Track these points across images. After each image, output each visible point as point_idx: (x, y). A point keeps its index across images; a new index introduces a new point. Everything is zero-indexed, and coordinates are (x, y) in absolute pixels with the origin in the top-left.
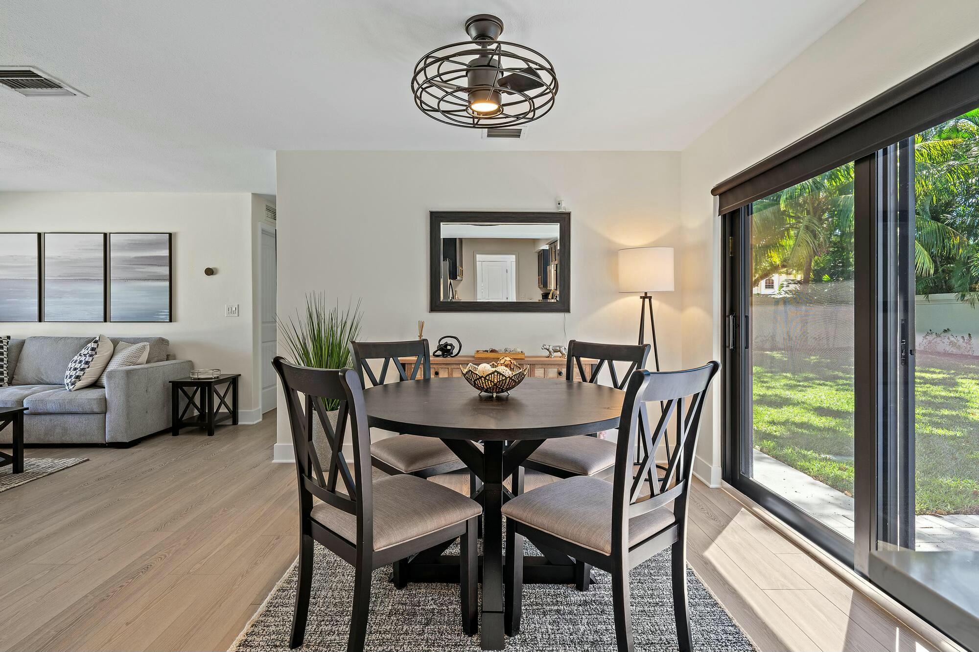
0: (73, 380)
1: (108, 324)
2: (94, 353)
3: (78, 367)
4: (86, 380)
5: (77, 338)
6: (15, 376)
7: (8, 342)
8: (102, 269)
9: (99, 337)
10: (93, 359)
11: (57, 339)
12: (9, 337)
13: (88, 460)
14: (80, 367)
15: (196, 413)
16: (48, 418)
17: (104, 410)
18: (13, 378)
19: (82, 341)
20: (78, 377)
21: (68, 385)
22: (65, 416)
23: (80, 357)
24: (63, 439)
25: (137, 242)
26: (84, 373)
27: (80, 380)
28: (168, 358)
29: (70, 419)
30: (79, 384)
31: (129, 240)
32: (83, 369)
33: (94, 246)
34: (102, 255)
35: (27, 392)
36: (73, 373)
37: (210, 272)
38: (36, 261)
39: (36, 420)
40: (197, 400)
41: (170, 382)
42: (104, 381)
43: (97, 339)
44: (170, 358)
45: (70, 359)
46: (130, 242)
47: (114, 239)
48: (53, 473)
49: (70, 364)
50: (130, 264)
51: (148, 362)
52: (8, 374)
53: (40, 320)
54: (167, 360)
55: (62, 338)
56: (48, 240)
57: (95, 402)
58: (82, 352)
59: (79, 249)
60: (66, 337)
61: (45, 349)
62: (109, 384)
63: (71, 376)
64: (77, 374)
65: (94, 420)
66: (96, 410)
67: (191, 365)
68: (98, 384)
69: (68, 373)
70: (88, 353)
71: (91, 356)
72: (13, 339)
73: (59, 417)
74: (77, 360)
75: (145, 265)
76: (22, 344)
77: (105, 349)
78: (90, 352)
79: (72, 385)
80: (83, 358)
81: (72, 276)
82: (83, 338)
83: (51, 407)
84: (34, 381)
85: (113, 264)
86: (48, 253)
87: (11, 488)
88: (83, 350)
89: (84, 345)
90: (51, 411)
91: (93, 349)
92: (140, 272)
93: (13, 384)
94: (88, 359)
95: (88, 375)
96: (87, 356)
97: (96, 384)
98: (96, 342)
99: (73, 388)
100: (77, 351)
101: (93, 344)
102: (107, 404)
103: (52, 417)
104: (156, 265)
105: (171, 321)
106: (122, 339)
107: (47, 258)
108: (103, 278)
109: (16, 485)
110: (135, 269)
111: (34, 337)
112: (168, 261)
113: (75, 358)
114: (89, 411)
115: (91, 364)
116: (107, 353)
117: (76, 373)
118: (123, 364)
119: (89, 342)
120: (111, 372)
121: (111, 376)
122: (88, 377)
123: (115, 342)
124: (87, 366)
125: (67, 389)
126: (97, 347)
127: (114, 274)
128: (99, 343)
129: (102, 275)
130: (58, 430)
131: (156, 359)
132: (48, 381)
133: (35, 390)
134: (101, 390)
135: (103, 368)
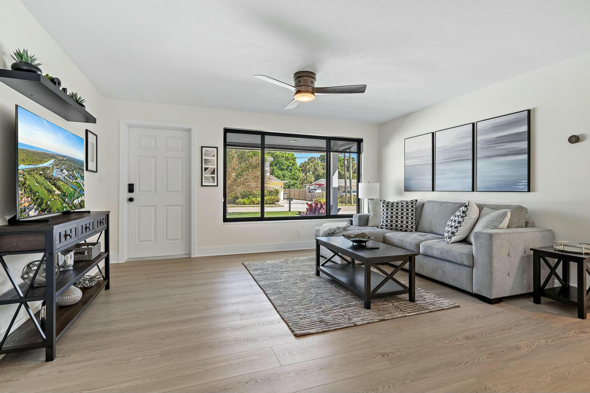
0: (450, 235)
1: (475, 193)
2: (464, 215)
3: (453, 225)
4: (459, 236)
5: (454, 203)
6: (419, 226)
7: (416, 203)
8: (471, 151)
9: (468, 203)
10: (464, 219)
11: (442, 203)
12: (416, 201)
13: (458, 306)
14: (455, 225)
15: (557, 284)
16: (434, 260)
17: (472, 264)
18: (418, 227)
19: (457, 205)
20: (453, 233)
21: (447, 238)
22: (444, 262)
23: (455, 217)
24: (443, 279)
25: (498, 124)
26: (457, 231)
27: (454, 236)
28: (527, 225)
29: (447, 264)
30: (454, 239)
31: (491, 124)
32: (456, 227)
33: (465, 134)
34: (471, 140)
35: (423, 238)
36: (450, 229)
37: (574, 139)
38: (431, 151)
39: (427, 260)
40: (559, 271)
41: (531, 249)
42: (472, 239)
43: (467, 204)
44: (528, 225)
45: (448, 219)
46: (492, 126)
47: (479, 126)
48: (433, 311)
49: (449, 222)
50: (492, 144)
51: (508, 227)
52: (415, 224)
53: (433, 190)
54: (526, 226)
55: (444, 202)
56: (438, 136)
57: (465, 256)
58: (456, 214)
59: (456, 139)
60: (447, 202)
61: (434, 209)
62: (476, 243)
63: (448, 232)
64: (452, 231)
65: (465, 271)
66: (466, 263)
67: (552, 234)
68: (467, 240)
69: (447, 228)
70: (460, 215)
71: (462, 217)
72: (419, 202)
73: (441, 262)
74: (452, 220)
75: (505, 142)
76: (423, 205)
77: (473, 213)
78: (462, 214)
79: (449, 238)
80: (457, 219)
81: (451, 159)
82: (458, 203)
83: (435, 253)
84: (428, 231)
85: (479, 145)
86: (438, 145)
87: (404, 316)
88: (457, 212)
89: (457, 209)
90: (435, 256)
91: (464, 212)
92: (501, 149)
93: (418, 231)
94: (460, 219)
95: (460, 232)
96: (460, 217)
97: (465, 241)
98: (466, 206)
99: (450, 241)
100: (453, 213)
101: (463, 207)
102: (474, 260)
103: (436, 260)
104: (515, 141)
105: (529, 190)
106: (485, 206)
107: (437, 148)
108: (471, 158)
109: (408, 315)
110: (496, 147)
111: (429, 201)
112: (527, 136)
113: (452, 218)
114: (460, 262)
115: (463, 224)
116: (474, 216)
117: (452, 229)
118: (486, 227)
119: (461, 206)
120: (477, 233)
121: (477, 235)
122: (460, 234)
123: (481, 207)
124: (459, 225)
125: (446, 241)
126: (467, 210)
127: (480, 153)
128: (469, 207)
129: (471, 156)
130: (440, 271)
131: (515, 225)
132: (436, 231)
133: (427, 238)
134: (469, 246)
135: (472, 228)
